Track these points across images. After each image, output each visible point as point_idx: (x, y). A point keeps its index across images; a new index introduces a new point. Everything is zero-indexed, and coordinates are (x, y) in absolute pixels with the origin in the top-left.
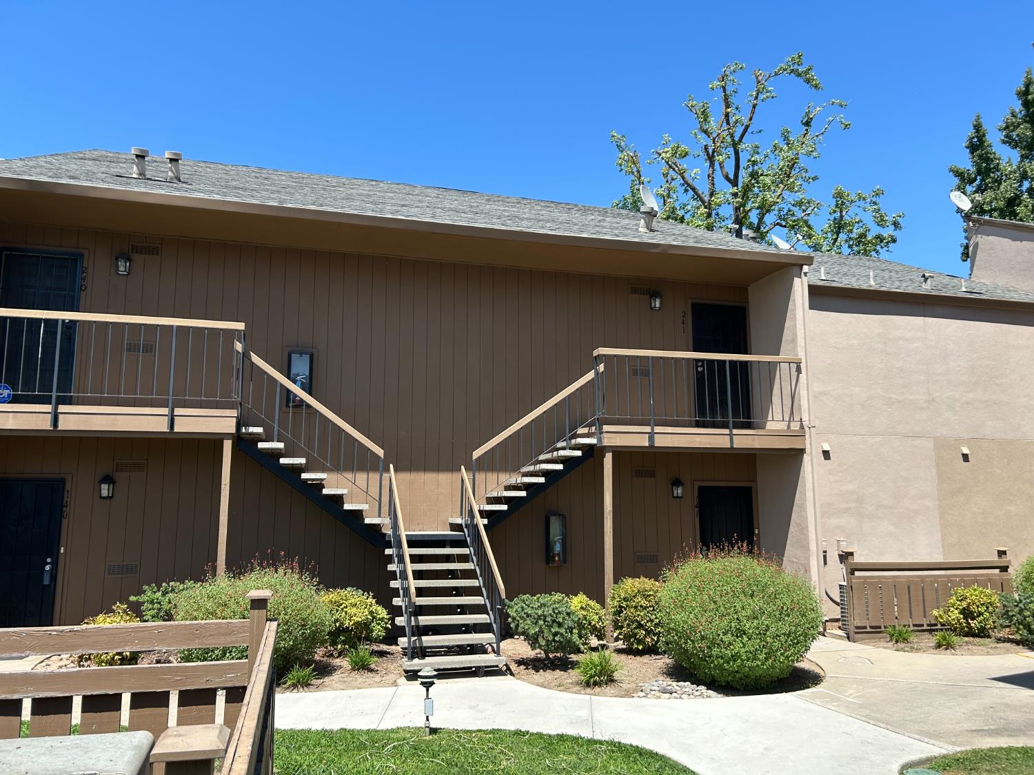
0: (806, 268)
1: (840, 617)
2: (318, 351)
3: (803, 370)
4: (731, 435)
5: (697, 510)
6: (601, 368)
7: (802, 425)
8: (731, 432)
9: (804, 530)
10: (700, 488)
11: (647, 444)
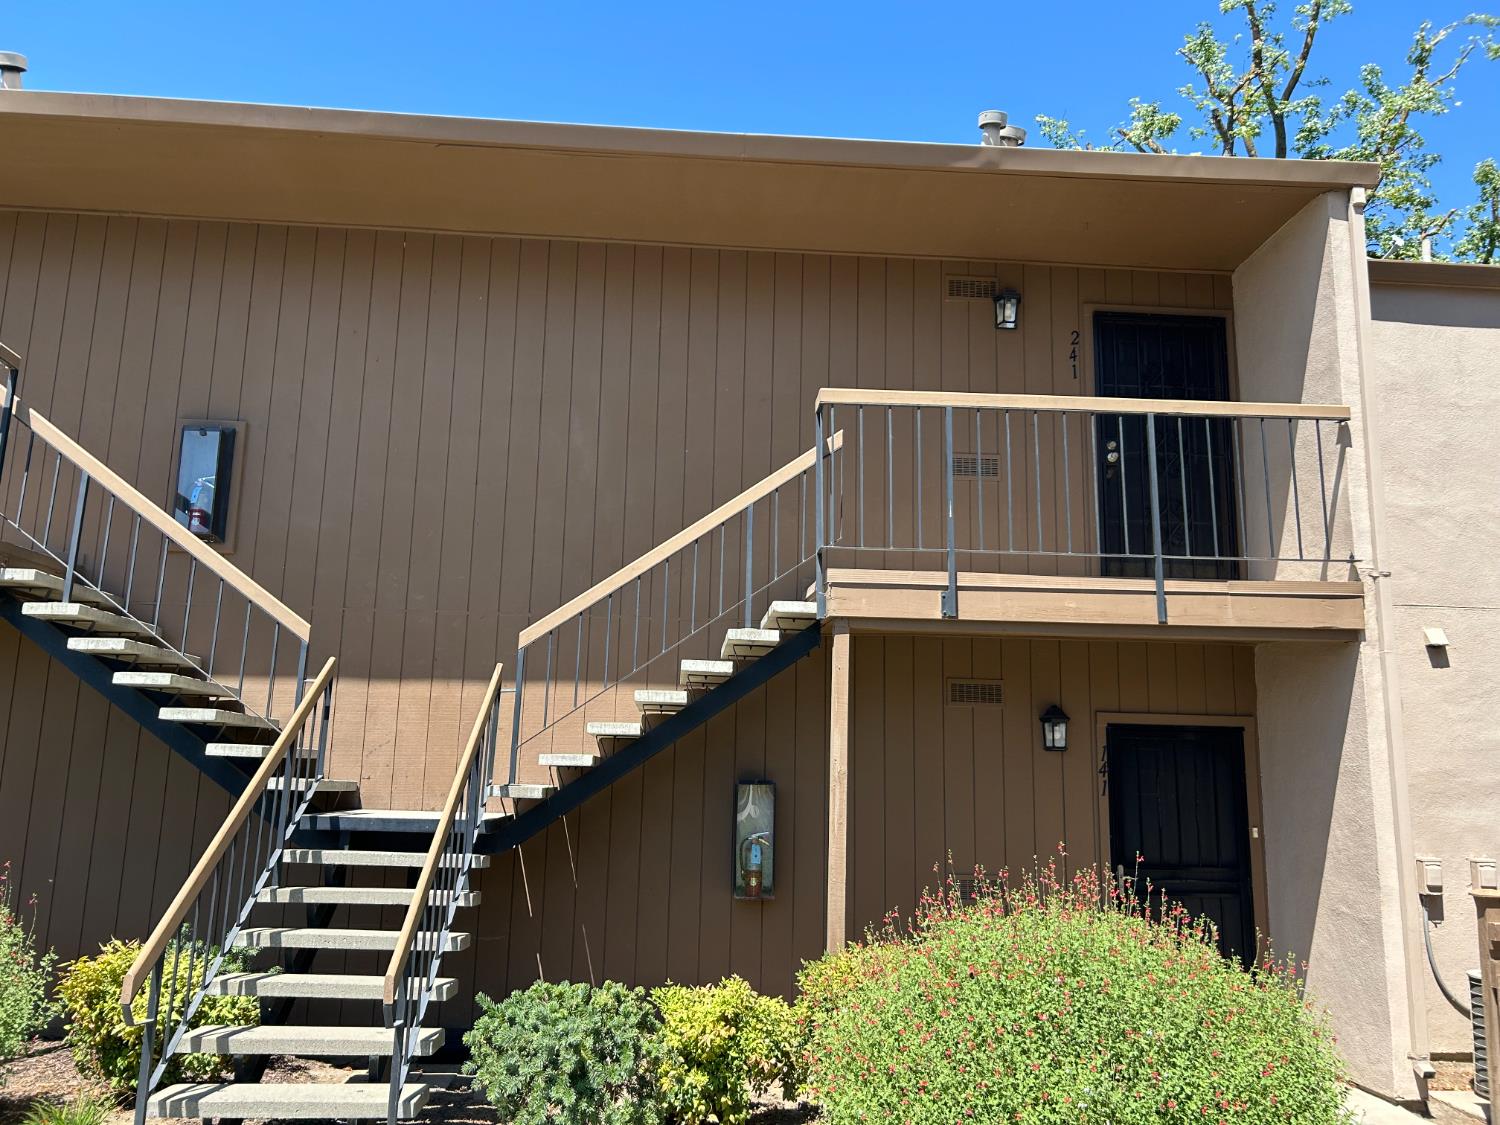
0: (1359, 195)
1: (1471, 1050)
2: (248, 426)
3: (1356, 438)
4: (1161, 595)
5: (1103, 779)
6: (837, 441)
7: (1354, 570)
8: (1160, 586)
9: (1364, 832)
10: (1113, 730)
11: (938, 615)
